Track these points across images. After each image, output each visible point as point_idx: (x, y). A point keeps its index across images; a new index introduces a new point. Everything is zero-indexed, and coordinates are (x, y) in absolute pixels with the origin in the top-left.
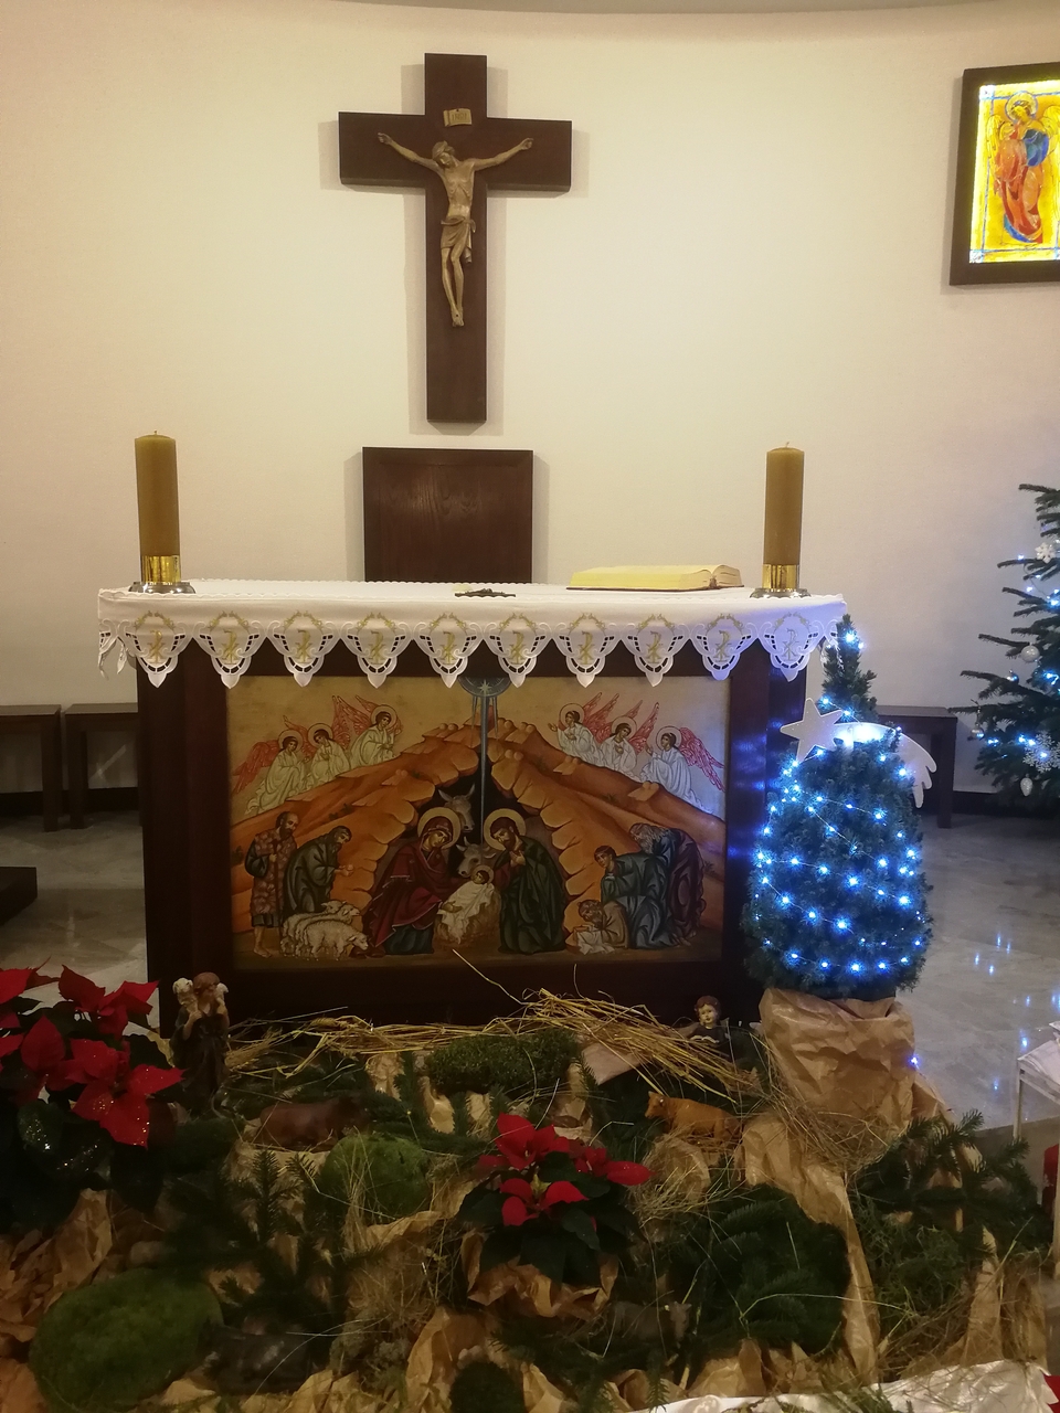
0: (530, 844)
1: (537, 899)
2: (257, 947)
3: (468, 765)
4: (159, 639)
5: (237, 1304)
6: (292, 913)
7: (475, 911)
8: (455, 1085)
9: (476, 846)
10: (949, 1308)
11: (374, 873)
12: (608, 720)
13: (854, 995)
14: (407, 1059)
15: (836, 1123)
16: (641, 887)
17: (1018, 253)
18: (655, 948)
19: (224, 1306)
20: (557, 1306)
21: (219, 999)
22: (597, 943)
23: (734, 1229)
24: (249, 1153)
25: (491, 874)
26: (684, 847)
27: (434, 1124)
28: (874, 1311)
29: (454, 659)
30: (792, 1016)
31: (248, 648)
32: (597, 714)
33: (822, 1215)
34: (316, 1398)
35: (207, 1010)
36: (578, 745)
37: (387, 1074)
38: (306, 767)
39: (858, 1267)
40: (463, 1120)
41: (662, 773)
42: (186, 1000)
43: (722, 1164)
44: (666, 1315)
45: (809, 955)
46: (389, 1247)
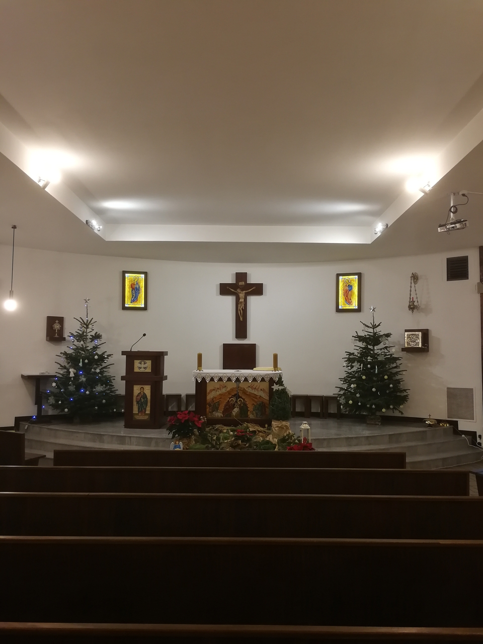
0: (244, 403)
1: (244, 410)
2: (210, 416)
3: (236, 393)
4: (199, 377)
6: (214, 411)
7: (236, 412)
9: (237, 403)
12: (253, 387)
15: (278, 435)
16: (258, 409)
17: (348, 307)
18: (260, 417)
21: (205, 420)
22: (252, 416)
25: (239, 407)
26: (263, 404)
29: (234, 379)
30: (276, 423)
31: (210, 378)
38: (216, 393)
41: (260, 394)
42: (202, 419)
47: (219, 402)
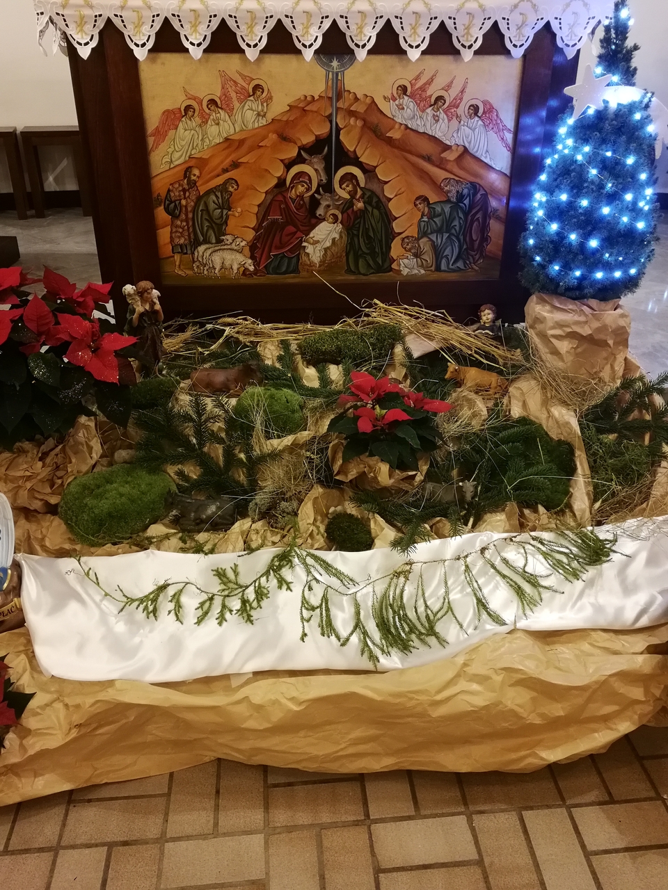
0: (368, 194)
1: (372, 236)
2: (177, 268)
3: (322, 130)
4: (82, 17)
5: (186, 484)
6: (200, 244)
7: (328, 244)
8: (319, 359)
9: (329, 195)
10: (639, 486)
11: (257, 214)
12: (429, 93)
13: (593, 297)
14: (285, 344)
15: (572, 381)
16: (446, 226)
18: (454, 271)
19: (178, 485)
20: (392, 481)
21: (155, 300)
22: (413, 268)
23: (505, 441)
24: (185, 399)
25: (340, 217)
26: (479, 196)
27: (306, 383)
28: (591, 488)
29: (312, 36)
30: (551, 312)
31: (152, 26)
32: (420, 88)
33: (559, 436)
34: (242, 533)
35: (147, 307)
36: (406, 114)
37: (272, 355)
38: (202, 130)
39: (581, 464)
40: (325, 380)
41: (467, 137)
42: (133, 299)
43: (496, 405)
44: (460, 489)
45: (567, 267)
46: (282, 451)
47: (223, 188)
